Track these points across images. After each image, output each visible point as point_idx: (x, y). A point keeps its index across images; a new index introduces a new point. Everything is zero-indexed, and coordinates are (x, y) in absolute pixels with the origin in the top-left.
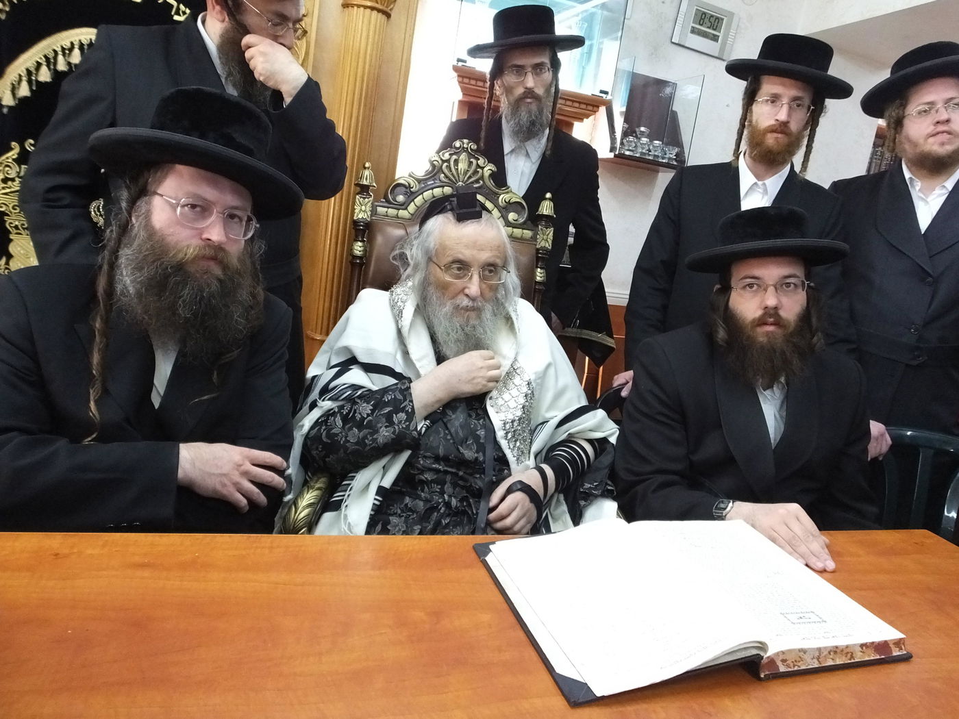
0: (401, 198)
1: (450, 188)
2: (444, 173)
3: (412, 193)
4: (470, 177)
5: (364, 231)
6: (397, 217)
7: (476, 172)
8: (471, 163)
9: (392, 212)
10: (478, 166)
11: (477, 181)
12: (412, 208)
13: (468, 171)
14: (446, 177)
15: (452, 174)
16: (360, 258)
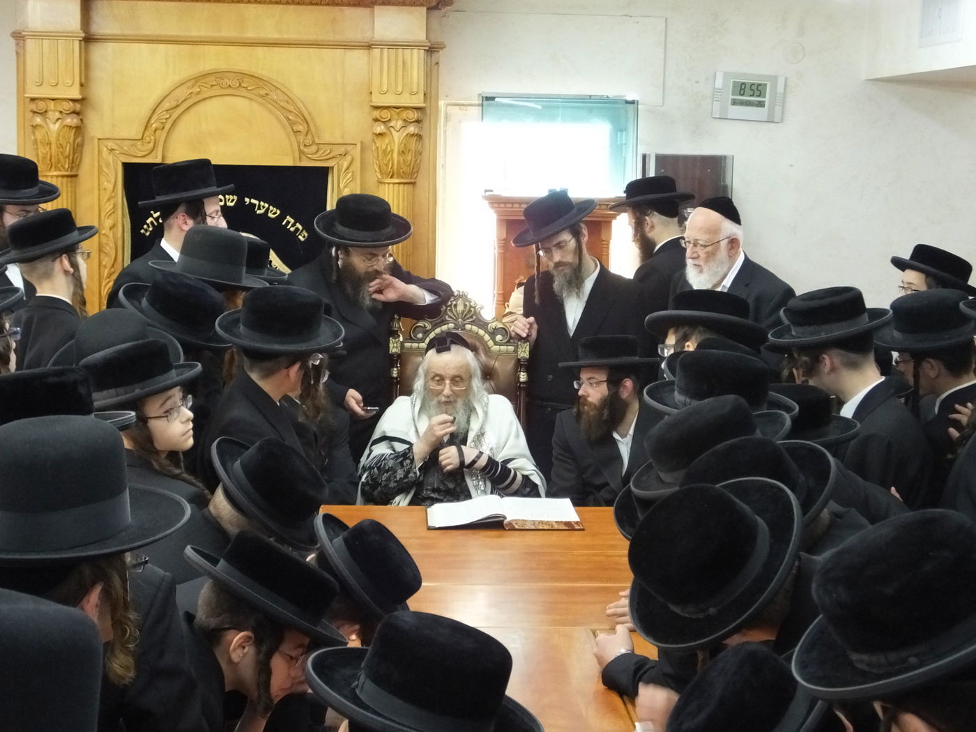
0: (420, 336)
1: (453, 324)
2: (448, 314)
3: (427, 331)
4: (466, 315)
5: (397, 360)
6: (418, 348)
7: (470, 311)
8: (465, 305)
9: (415, 345)
10: (471, 307)
11: (471, 317)
12: (428, 340)
13: (464, 311)
14: (450, 317)
15: (454, 315)
16: (397, 378)
